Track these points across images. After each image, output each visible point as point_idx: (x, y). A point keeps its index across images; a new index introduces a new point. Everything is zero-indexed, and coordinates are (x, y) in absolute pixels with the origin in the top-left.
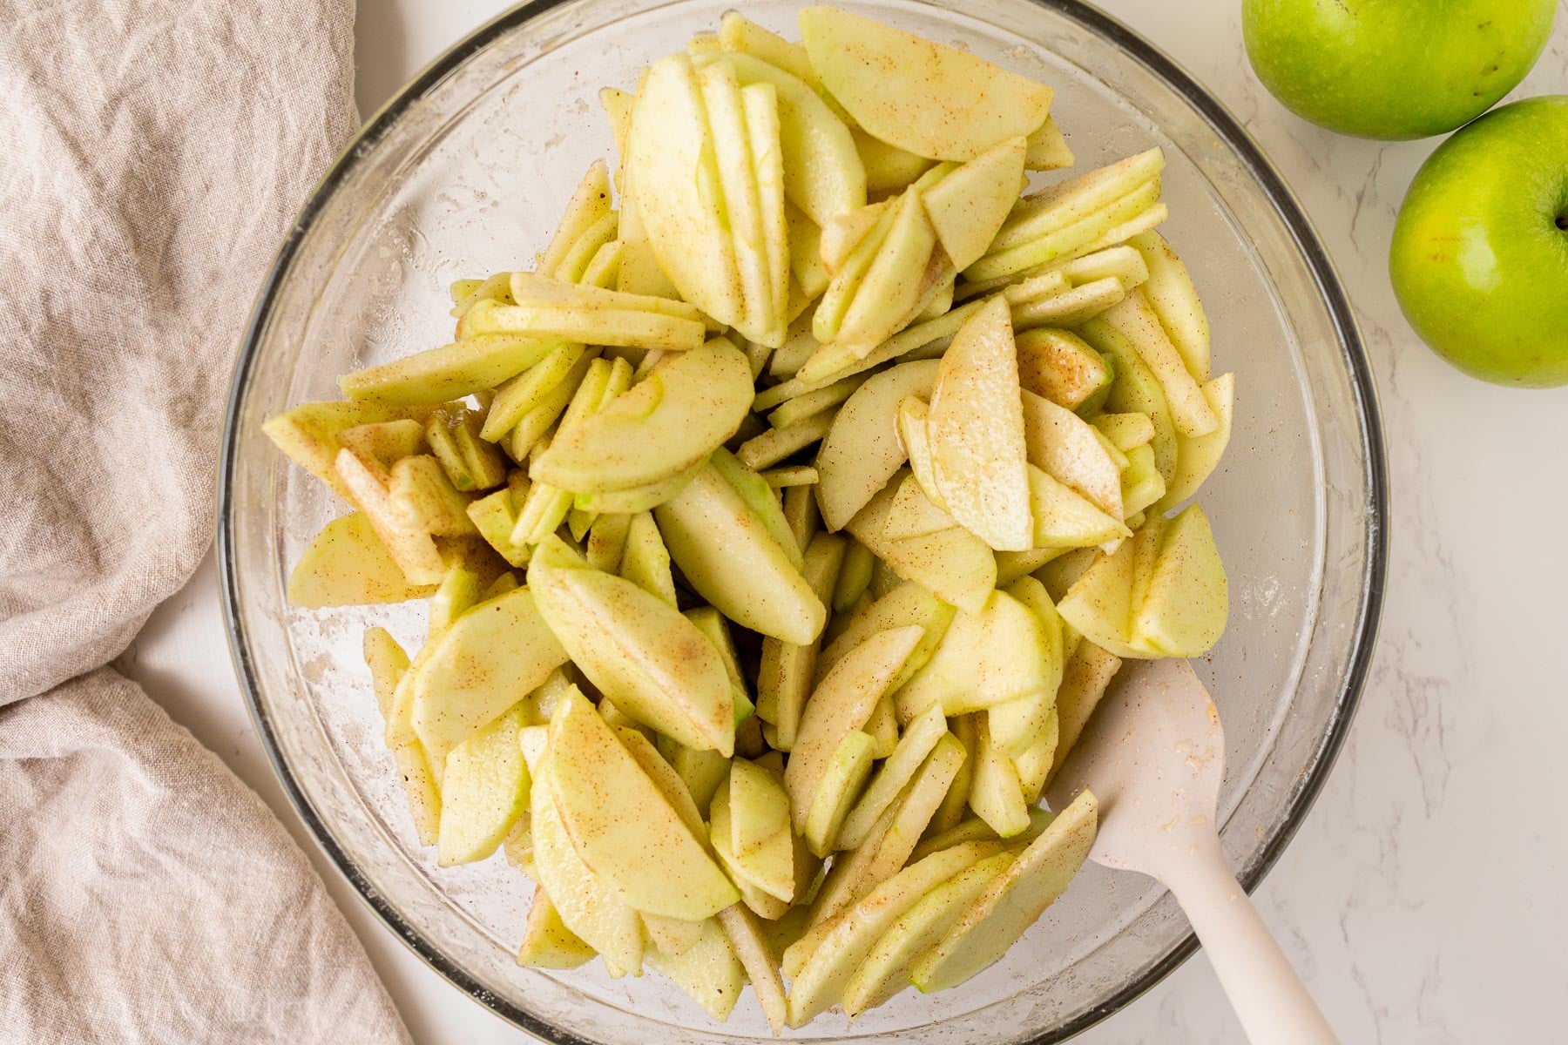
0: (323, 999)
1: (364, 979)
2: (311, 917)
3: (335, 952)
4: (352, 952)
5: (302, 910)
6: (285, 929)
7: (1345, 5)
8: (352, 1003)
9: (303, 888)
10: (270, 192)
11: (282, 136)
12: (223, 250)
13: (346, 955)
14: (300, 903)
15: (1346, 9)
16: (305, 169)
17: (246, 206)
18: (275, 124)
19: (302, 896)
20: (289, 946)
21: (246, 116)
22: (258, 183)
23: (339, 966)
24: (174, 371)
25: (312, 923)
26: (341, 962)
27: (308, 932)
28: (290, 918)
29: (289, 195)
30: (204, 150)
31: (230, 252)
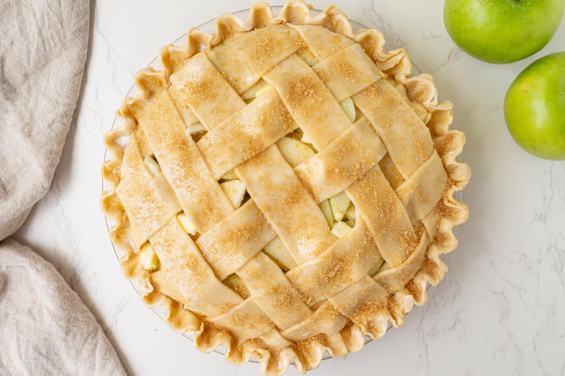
0: (100, 372)
1: (116, 365)
2: (98, 340)
3: (105, 354)
4: (112, 354)
5: (94, 337)
6: (88, 343)
7: (481, 2)
8: (111, 374)
9: (94, 328)
10: (36, 35)
11: (35, 15)
12: (26, 65)
13: (110, 356)
14: (93, 334)
15: (481, 3)
16: (47, 24)
17: (29, 45)
18: (31, 13)
19: (94, 330)
20: (88, 350)
21: (20, 14)
22: (31, 35)
23: (107, 360)
24: (21, 115)
25: (97, 342)
26: (108, 358)
27: (96, 345)
28: (90, 340)
29: (44, 35)
30: (7, 30)
31: (29, 64)
